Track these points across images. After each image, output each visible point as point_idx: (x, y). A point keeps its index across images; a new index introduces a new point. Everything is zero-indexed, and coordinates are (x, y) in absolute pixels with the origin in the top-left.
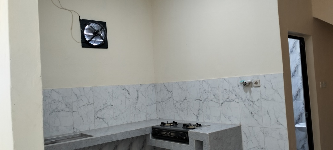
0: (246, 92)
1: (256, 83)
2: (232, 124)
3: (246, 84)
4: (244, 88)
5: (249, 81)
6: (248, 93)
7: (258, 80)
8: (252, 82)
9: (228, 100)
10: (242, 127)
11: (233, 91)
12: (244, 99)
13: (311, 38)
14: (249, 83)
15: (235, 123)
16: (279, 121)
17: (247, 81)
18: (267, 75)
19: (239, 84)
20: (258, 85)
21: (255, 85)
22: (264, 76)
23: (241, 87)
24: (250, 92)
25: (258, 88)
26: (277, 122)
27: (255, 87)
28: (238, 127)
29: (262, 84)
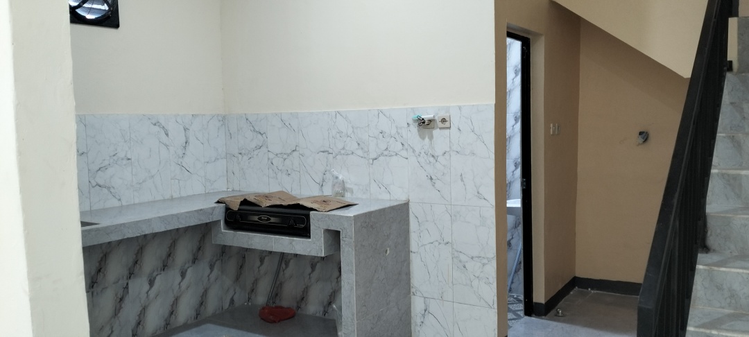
0: (423, 138)
1: (444, 120)
2: (392, 199)
3: (424, 123)
4: (419, 131)
5: (430, 116)
6: (427, 140)
7: (448, 115)
8: (436, 118)
9: (387, 153)
10: (411, 205)
11: (397, 136)
12: (417, 152)
13: (543, 38)
14: (430, 121)
15: (398, 197)
16: (480, 192)
17: (426, 117)
18: (465, 106)
19: (411, 122)
20: (447, 124)
21: (440, 125)
22: (460, 108)
23: (414, 128)
24: (431, 138)
25: (447, 131)
26: (476, 194)
27: (441, 128)
28: (405, 204)
29: (455, 122)
